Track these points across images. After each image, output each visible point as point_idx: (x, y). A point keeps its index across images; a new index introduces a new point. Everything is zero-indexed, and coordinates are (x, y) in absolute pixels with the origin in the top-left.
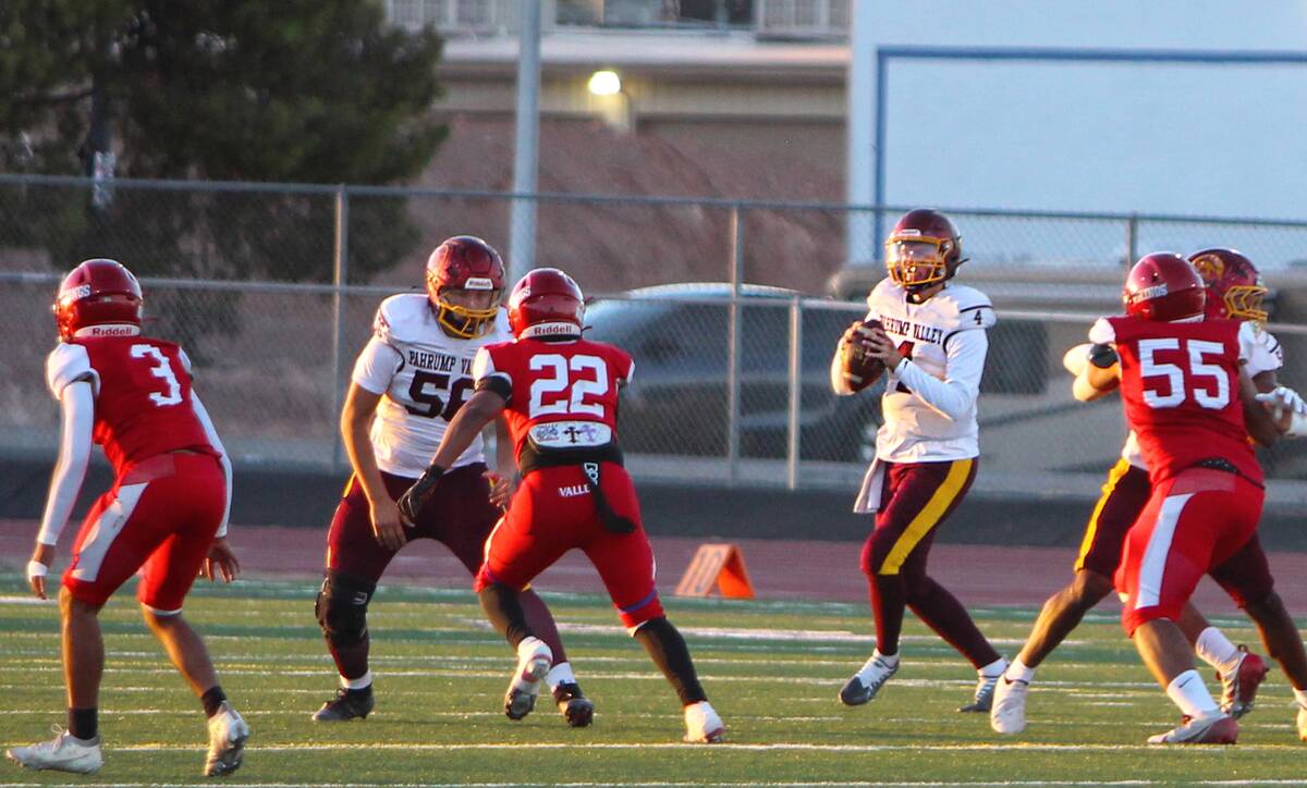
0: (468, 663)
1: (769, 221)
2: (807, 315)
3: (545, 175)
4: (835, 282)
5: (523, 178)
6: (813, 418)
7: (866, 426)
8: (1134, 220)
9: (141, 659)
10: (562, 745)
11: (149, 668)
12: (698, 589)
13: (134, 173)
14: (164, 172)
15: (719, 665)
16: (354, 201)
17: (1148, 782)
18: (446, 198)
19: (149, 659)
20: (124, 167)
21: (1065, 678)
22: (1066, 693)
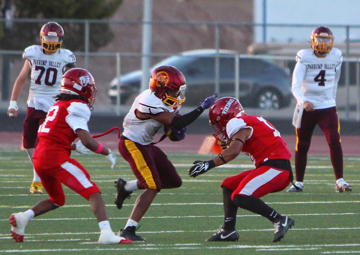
0: (130, 177)
1: (229, 29)
2: (241, 60)
3: (155, 15)
4: (251, 49)
5: (147, 16)
6: (244, 94)
7: (261, 96)
8: (348, 28)
9: (22, 177)
10: (160, 204)
11: (25, 180)
12: (206, 151)
13: (21, 16)
14: (30, 16)
15: (212, 177)
16: (91, 25)
17: (354, 214)
18: (122, 24)
19: (25, 177)
20: (17, 14)
21: (327, 179)
22: (327, 184)
